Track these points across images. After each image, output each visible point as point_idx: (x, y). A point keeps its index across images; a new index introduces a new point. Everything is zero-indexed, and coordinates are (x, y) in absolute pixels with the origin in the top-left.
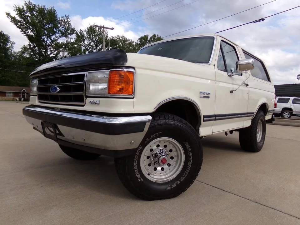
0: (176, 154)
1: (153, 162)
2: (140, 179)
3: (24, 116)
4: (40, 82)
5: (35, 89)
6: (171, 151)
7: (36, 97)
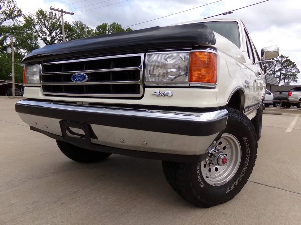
0: (230, 151)
1: (208, 162)
2: (202, 184)
3: (17, 113)
4: (45, 69)
5: (37, 78)
6: (224, 148)
7: (39, 88)
